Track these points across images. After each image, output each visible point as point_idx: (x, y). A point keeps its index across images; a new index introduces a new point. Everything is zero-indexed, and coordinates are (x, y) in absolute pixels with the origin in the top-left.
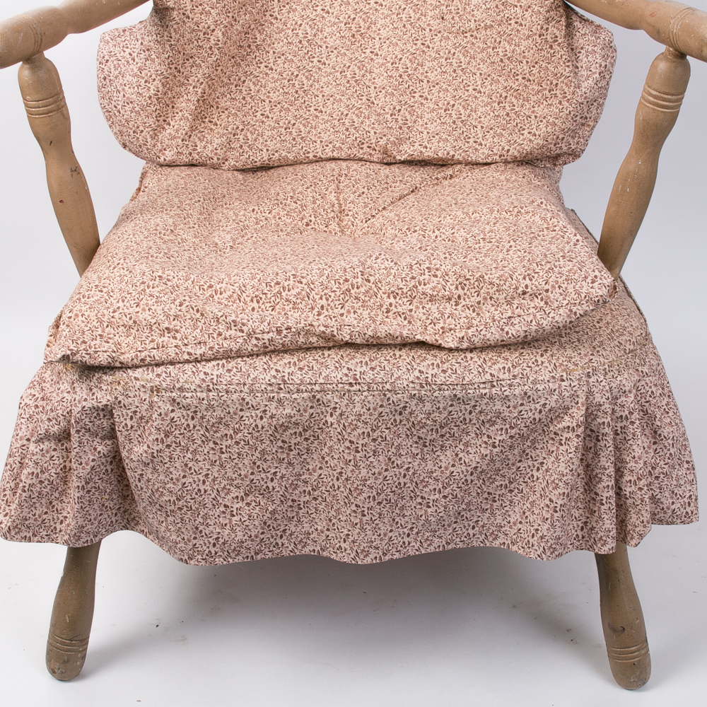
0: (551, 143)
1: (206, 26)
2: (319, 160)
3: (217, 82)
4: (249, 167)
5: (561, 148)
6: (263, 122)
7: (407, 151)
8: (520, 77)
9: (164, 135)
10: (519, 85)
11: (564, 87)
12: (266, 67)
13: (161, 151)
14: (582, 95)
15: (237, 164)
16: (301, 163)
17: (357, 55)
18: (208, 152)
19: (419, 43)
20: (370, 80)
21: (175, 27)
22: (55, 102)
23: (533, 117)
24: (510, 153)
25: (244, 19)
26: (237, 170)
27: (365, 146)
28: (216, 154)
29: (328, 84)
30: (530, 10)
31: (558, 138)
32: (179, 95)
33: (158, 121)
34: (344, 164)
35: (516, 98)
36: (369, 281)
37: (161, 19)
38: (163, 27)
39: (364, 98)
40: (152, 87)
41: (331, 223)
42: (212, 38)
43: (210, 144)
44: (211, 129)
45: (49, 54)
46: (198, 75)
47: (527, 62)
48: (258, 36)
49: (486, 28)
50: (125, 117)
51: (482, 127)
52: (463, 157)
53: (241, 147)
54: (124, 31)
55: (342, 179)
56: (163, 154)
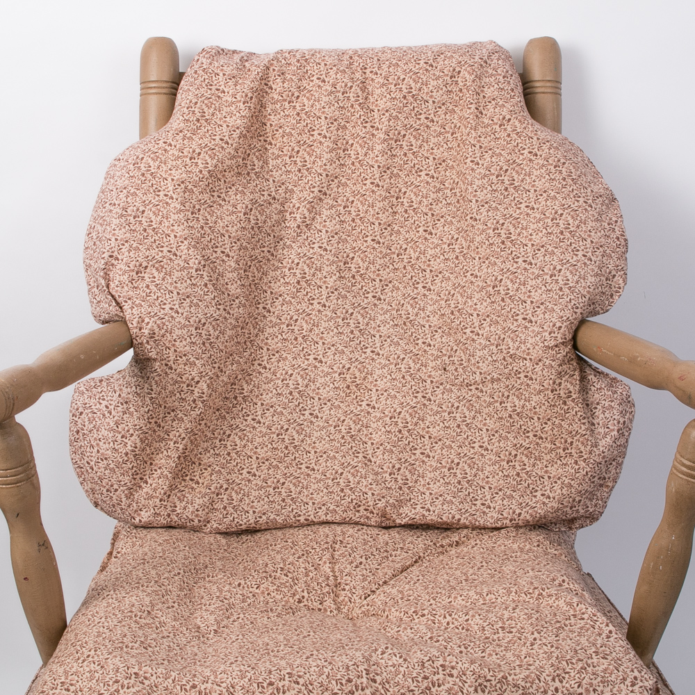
0: (567, 506)
1: (190, 377)
2: (310, 524)
3: (200, 437)
4: (233, 530)
5: (577, 511)
6: (249, 481)
8: (531, 434)
9: (140, 495)
10: (530, 443)
11: (580, 446)
12: (253, 420)
13: (136, 511)
14: (599, 455)
15: (220, 527)
16: (291, 527)
17: (352, 407)
18: (188, 513)
19: (420, 395)
20: (366, 435)
21: (156, 378)
22: (25, 471)
23: (546, 478)
24: (521, 517)
25: (231, 369)
26: (220, 533)
27: (361, 509)
28: (197, 516)
29: (321, 439)
30: (541, 364)
31: (574, 500)
32: (159, 451)
33: (135, 479)
34: (339, 529)
35: (527, 456)
36: (375, 681)
37: (141, 370)
38: (143, 378)
39: (361, 455)
40: (129, 443)
41: (326, 599)
42: (196, 390)
43: (191, 505)
44: (192, 488)
45: (20, 418)
46: (180, 429)
47: (539, 419)
48: (245, 386)
49: (493, 381)
50: (98, 474)
51: (490, 488)
52: (470, 521)
53: (225, 508)
54: (101, 381)
56: (139, 515)
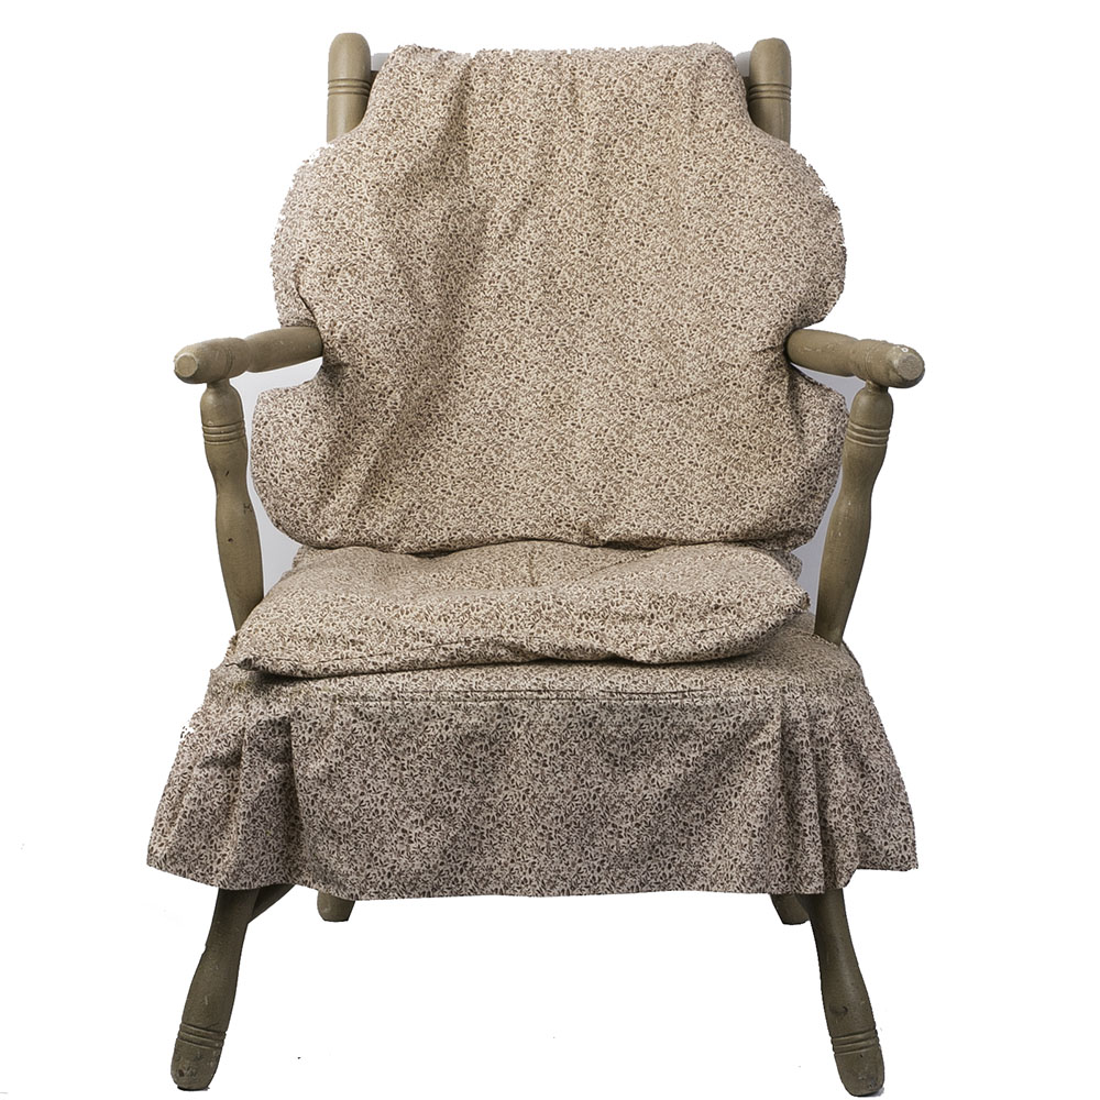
0: (776, 517)
1: (383, 387)
2: (509, 540)
3: (391, 452)
4: (425, 549)
5: (788, 523)
6: (443, 499)
7: (611, 531)
8: (740, 445)
9: (327, 511)
10: (740, 454)
11: (788, 452)
12: (449, 439)
13: (322, 528)
14: (808, 462)
15: (412, 546)
16: (488, 544)
17: (555, 427)
18: (378, 531)
19: (628, 412)
20: (570, 454)
21: (348, 384)
22: (237, 429)
23: (755, 489)
24: (729, 530)
25: (426, 383)
26: (412, 554)
27: (563, 524)
28: (387, 533)
29: (521, 459)
30: (748, 370)
31: (783, 511)
32: (347, 464)
33: (322, 492)
34: (538, 544)
35: (736, 468)
36: (561, 604)
37: (331, 379)
38: (333, 386)
39: (563, 473)
40: (318, 452)
42: (389, 400)
43: (381, 522)
44: (383, 506)
46: (370, 443)
47: (747, 427)
48: (440, 404)
49: (702, 392)
50: (283, 486)
51: (699, 503)
52: (676, 536)
53: (417, 526)
54: (287, 391)
55: (536, 556)
56: (325, 533)
